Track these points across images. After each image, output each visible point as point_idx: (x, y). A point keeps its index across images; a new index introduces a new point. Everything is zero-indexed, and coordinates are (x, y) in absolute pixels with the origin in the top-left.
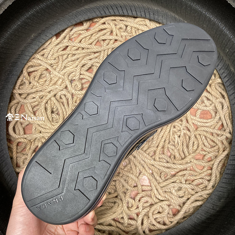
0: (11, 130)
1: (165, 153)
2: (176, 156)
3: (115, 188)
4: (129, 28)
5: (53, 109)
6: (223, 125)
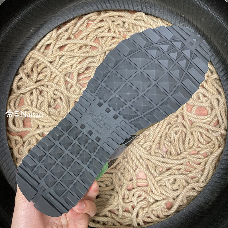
0: (11, 122)
1: (161, 148)
2: (171, 152)
3: (112, 181)
4: (126, 25)
5: (50, 103)
6: (218, 121)
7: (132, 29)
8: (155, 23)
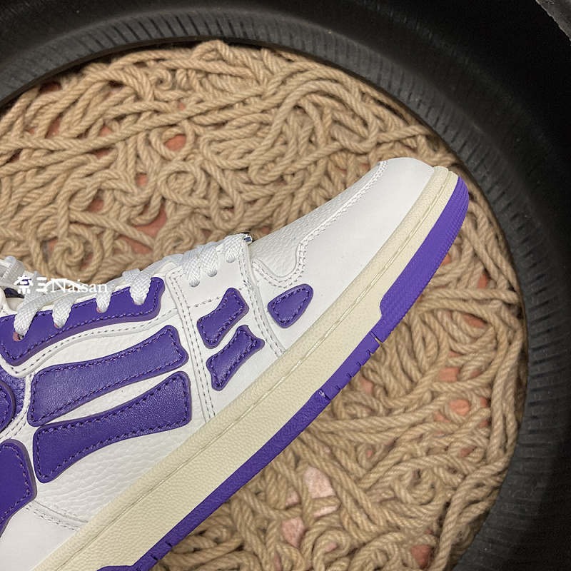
1: (357, 385)
2: (387, 386)
3: (230, 523)
4: (180, 75)
6: (486, 272)
7: (198, 87)
8: (255, 61)
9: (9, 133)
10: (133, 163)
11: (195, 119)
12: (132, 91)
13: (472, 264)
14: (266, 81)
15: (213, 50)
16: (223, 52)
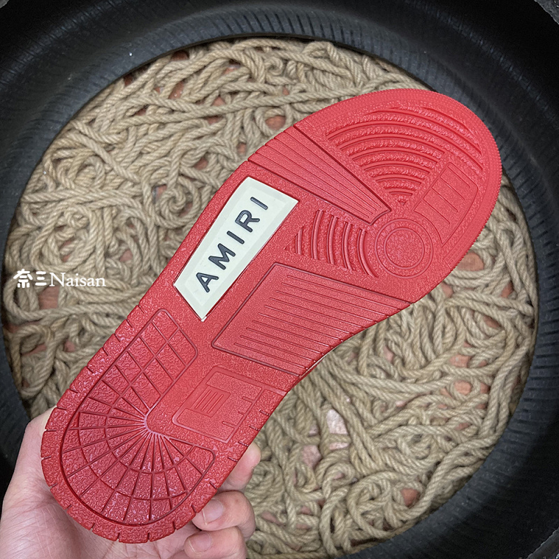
0: (9, 297)
1: (380, 352)
2: (405, 359)
4: (291, 67)
5: (108, 247)
6: (511, 283)
7: (303, 78)
8: (356, 64)
9: (142, 90)
10: (237, 134)
11: (295, 105)
12: (248, 72)
13: (501, 274)
14: (362, 83)
15: (323, 50)
16: (331, 54)
